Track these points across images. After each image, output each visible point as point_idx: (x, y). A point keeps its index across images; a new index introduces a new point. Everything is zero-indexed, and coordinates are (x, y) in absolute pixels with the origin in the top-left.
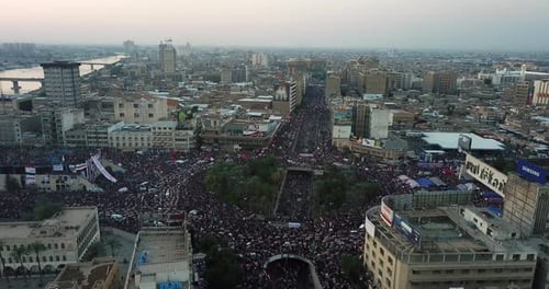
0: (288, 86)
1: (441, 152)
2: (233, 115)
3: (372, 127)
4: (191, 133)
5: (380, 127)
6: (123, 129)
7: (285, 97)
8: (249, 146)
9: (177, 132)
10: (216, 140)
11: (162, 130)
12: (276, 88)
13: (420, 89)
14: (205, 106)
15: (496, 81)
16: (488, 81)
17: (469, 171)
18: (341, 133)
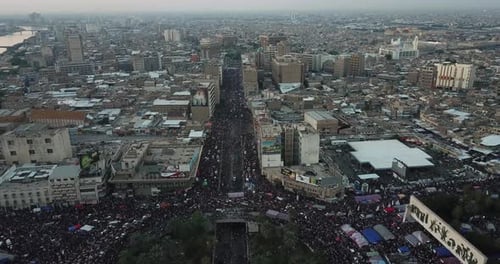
0: (205, 91)
1: (375, 176)
2: (149, 127)
3: (303, 152)
4: (99, 179)
5: (311, 153)
6: (12, 181)
7: (204, 102)
8: (169, 190)
9: (82, 180)
10: (130, 185)
11: (63, 182)
12: (193, 93)
13: (331, 72)
14: (117, 111)
15: (395, 55)
16: (389, 57)
17: (414, 215)
18: (272, 162)
